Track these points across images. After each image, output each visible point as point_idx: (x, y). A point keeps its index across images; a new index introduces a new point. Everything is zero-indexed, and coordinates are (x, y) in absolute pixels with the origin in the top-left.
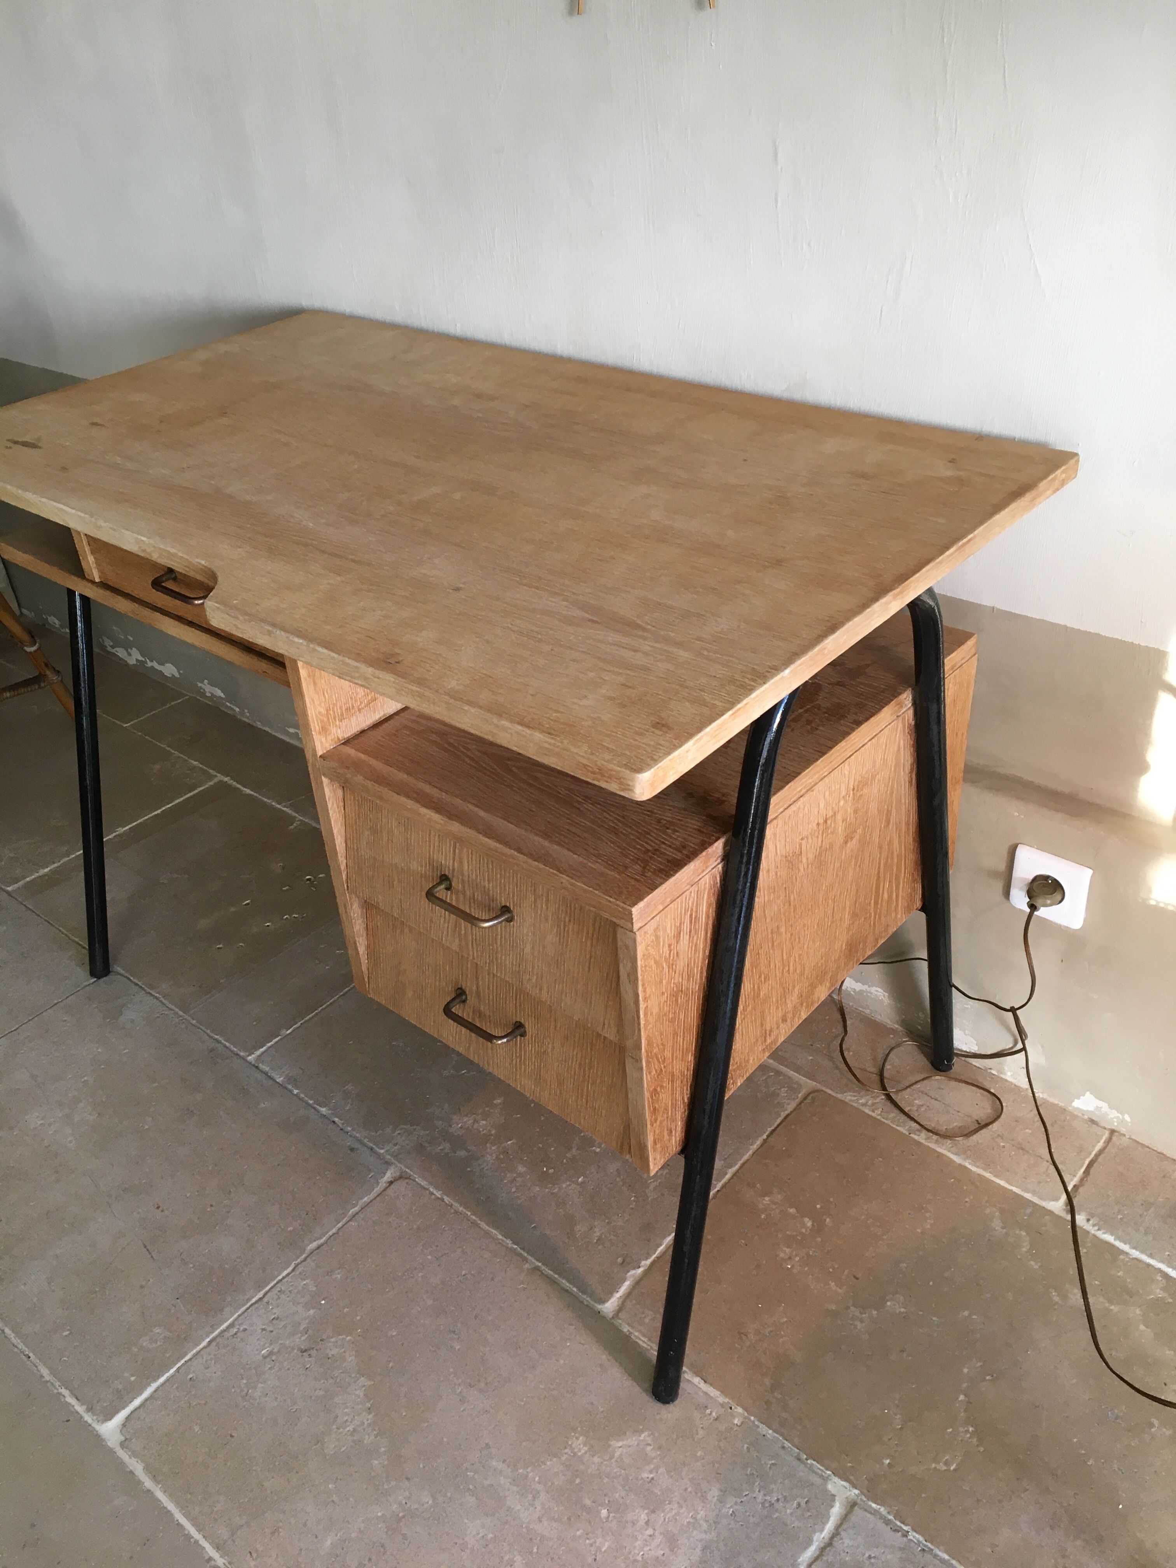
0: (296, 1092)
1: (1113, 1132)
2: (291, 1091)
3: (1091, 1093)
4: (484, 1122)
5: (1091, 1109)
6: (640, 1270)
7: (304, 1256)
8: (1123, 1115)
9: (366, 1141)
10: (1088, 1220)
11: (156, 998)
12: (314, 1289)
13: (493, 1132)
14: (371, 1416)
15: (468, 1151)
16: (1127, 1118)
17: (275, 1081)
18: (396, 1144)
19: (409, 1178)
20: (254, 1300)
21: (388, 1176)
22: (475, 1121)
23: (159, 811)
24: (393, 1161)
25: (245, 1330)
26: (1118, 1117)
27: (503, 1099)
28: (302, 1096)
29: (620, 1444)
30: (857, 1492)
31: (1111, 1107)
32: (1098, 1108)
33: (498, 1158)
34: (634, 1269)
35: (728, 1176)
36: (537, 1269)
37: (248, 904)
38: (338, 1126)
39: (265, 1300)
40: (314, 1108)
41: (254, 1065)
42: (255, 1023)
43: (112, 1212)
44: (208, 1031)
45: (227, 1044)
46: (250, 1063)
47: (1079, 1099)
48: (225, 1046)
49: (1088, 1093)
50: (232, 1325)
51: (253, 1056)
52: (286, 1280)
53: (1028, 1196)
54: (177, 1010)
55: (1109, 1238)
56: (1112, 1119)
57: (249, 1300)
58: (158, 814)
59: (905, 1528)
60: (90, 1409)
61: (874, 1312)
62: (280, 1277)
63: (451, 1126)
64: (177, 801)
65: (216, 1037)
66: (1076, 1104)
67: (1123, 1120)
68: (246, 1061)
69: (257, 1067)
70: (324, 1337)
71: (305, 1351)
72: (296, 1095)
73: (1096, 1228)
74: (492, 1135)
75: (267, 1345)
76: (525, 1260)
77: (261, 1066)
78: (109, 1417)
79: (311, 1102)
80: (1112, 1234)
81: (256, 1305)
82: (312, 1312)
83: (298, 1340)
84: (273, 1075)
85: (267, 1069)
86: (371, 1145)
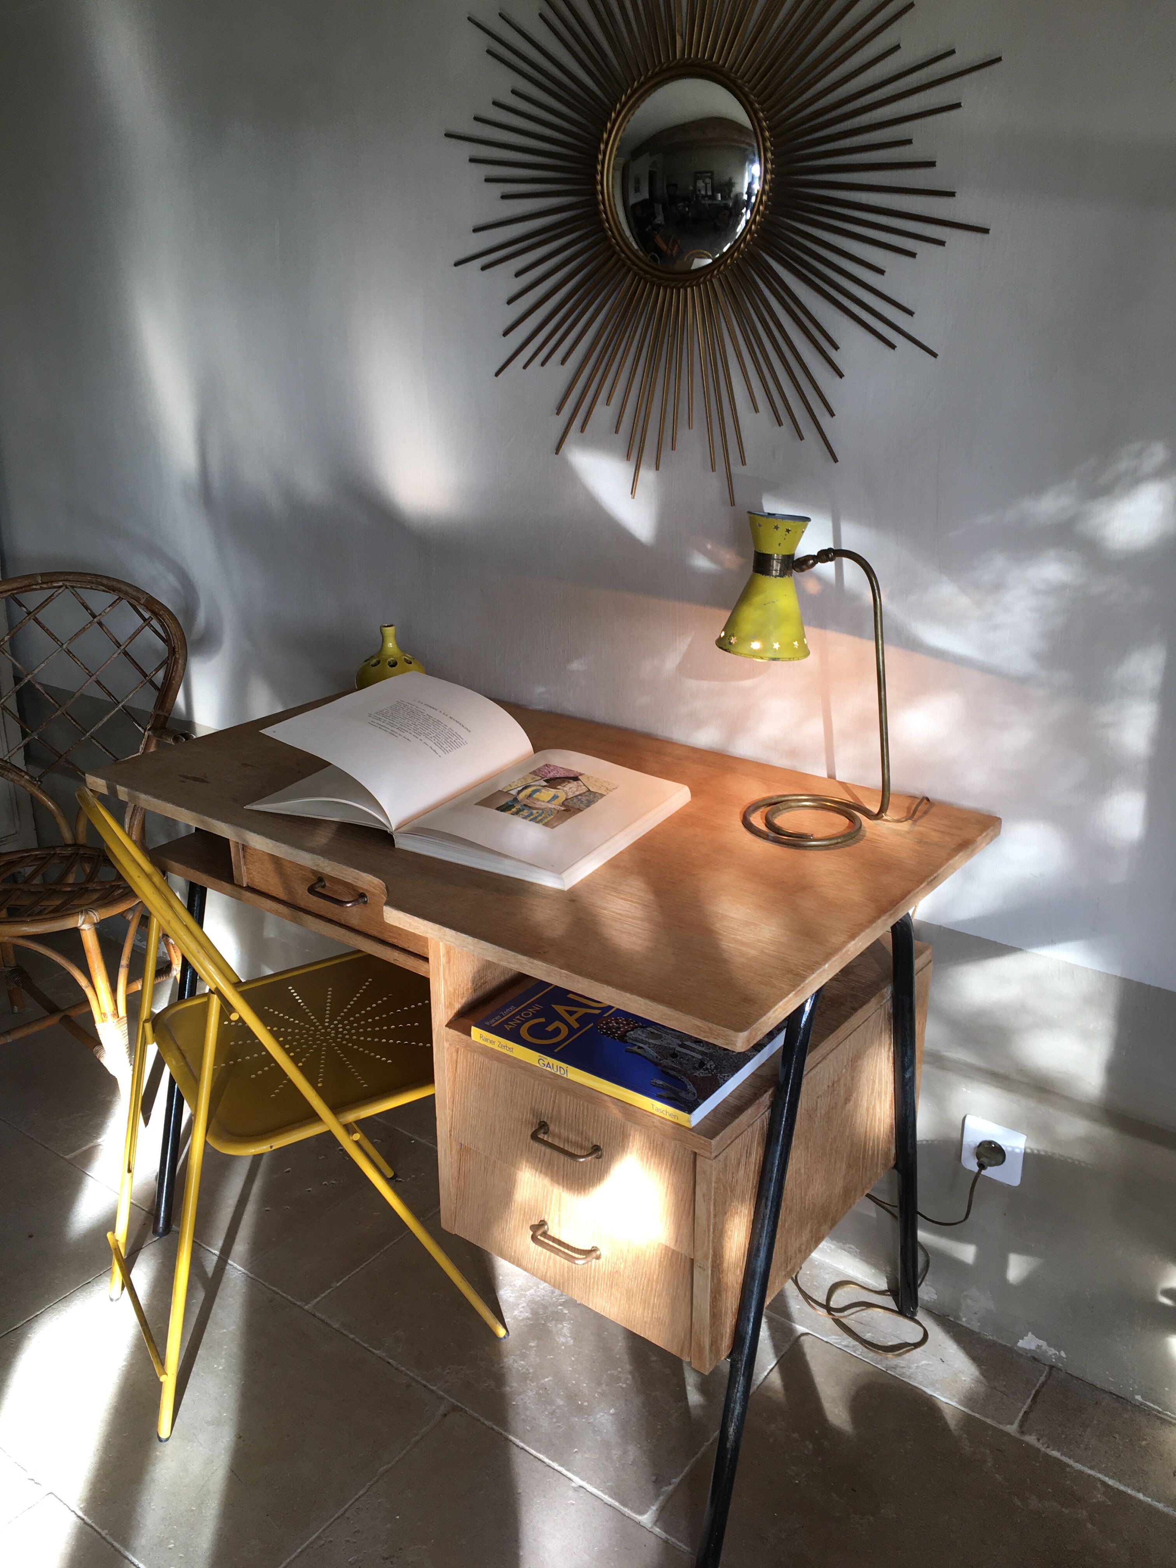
0: (352, 1336)
1: (1052, 1367)
2: (347, 1336)
3: (1033, 1333)
4: (522, 1362)
5: (1033, 1348)
6: (671, 1488)
7: (375, 1479)
8: (1059, 1352)
9: (419, 1379)
10: (1039, 1440)
12: (389, 1506)
16: (1063, 1354)
17: (331, 1327)
18: (446, 1382)
19: (461, 1410)
20: (336, 1516)
21: (442, 1410)
24: (445, 1395)
25: (331, 1542)
26: (1055, 1354)
27: (536, 1342)
28: (357, 1340)
31: (1049, 1345)
32: (1039, 1347)
33: (537, 1393)
34: (666, 1486)
36: (582, 1487)
37: (288, 1172)
38: (393, 1366)
39: (347, 1515)
40: (370, 1351)
41: (311, 1313)
42: (307, 1277)
43: (198, 1442)
45: (284, 1295)
46: (307, 1312)
47: (1022, 1339)
48: (283, 1297)
49: (1030, 1333)
50: (319, 1537)
51: (310, 1305)
52: (362, 1498)
53: (988, 1421)
55: (1056, 1454)
56: (1051, 1356)
57: (332, 1515)
61: (871, 1518)
62: (357, 1496)
63: (493, 1366)
65: (274, 1288)
66: (1021, 1344)
67: (1060, 1357)
68: (304, 1309)
69: (314, 1315)
70: (403, 1546)
71: (387, 1559)
72: (353, 1340)
73: (1045, 1446)
74: (529, 1373)
75: (353, 1554)
76: (571, 1479)
77: (317, 1314)
79: (366, 1345)
80: (1058, 1451)
81: (339, 1521)
82: (389, 1526)
83: (379, 1550)
84: (329, 1322)
85: (323, 1317)
86: (424, 1382)
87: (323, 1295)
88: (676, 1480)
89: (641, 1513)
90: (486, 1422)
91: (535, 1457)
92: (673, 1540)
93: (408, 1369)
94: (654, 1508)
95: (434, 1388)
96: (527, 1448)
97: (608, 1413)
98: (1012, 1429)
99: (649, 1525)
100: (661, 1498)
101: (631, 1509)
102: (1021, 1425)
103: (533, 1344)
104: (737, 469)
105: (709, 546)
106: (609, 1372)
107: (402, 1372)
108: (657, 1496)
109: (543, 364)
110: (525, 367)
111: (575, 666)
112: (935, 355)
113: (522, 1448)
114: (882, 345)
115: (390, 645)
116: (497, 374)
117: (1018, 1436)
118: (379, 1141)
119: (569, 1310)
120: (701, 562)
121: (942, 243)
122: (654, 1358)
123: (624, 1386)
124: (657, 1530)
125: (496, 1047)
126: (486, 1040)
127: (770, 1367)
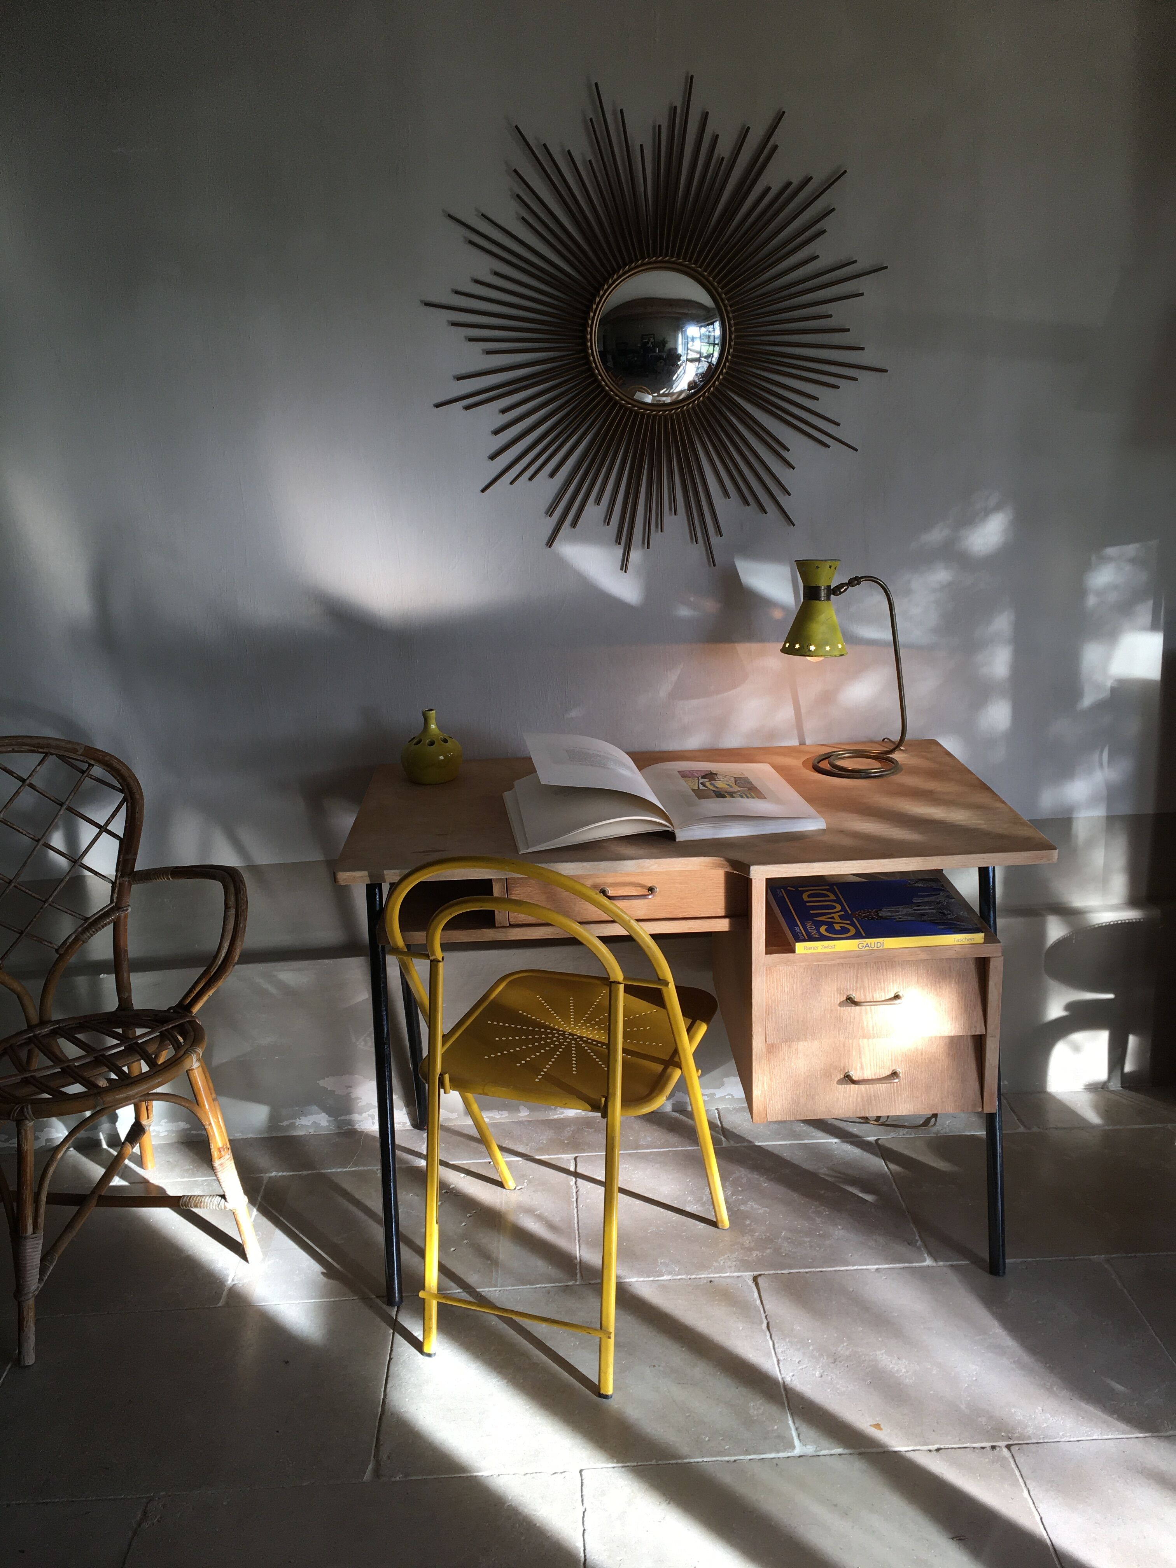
6: (920, 1242)
7: (767, 1333)
9: (711, 1275)
10: (1039, 1127)
12: (796, 1340)
13: (768, 1235)
14: (904, 1360)
15: (770, 1248)
18: (730, 1267)
19: (760, 1275)
20: (776, 1362)
21: (749, 1281)
22: (752, 1236)
24: (740, 1274)
25: (793, 1376)
29: (1009, 1299)
30: (1103, 1256)
33: (788, 1243)
34: (916, 1242)
35: (896, 1189)
36: (877, 1269)
38: (684, 1280)
39: (781, 1358)
40: (658, 1281)
41: (587, 1284)
46: (583, 1284)
48: (553, 1286)
51: (578, 1280)
52: (776, 1346)
57: (774, 1364)
59: (1133, 1255)
60: (778, 1452)
62: (771, 1347)
63: (743, 1245)
65: (538, 1285)
68: (578, 1285)
70: (834, 1352)
71: (835, 1362)
74: (769, 1237)
75: (814, 1372)
76: (868, 1269)
77: (592, 1281)
78: (793, 1447)
81: (781, 1363)
82: (811, 1348)
83: (824, 1361)
87: (578, 1271)
88: (917, 1238)
89: (924, 1261)
90: (783, 1272)
91: (835, 1271)
92: (955, 1263)
93: (696, 1275)
94: (926, 1255)
96: (824, 1269)
97: (839, 1229)
98: (1022, 1129)
99: (934, 1264)
100: (922, 1249)
101: (917, 1262)
102: (1025, 1126)
103: (748, 1222)
104: (714, 539)
105: (692, 599)
106: (810, 1212)
108: (919, 1248)
109: (530, 479)
110: (511, 483)
111: (573, 714)
112: (856, 450)
113: (821, 1271)
114: (818, 446)
115: (433, 726)
116: (483, 491)
117: (1028, 1131)
119: (741, 1196)
120: (684, 612)
121: (856, 379)
122: (823, 1192)
123: (827, 1213)
124: (941, 1263)
125: (819, 950)
126: (810, 948)
127: (884, 1164)
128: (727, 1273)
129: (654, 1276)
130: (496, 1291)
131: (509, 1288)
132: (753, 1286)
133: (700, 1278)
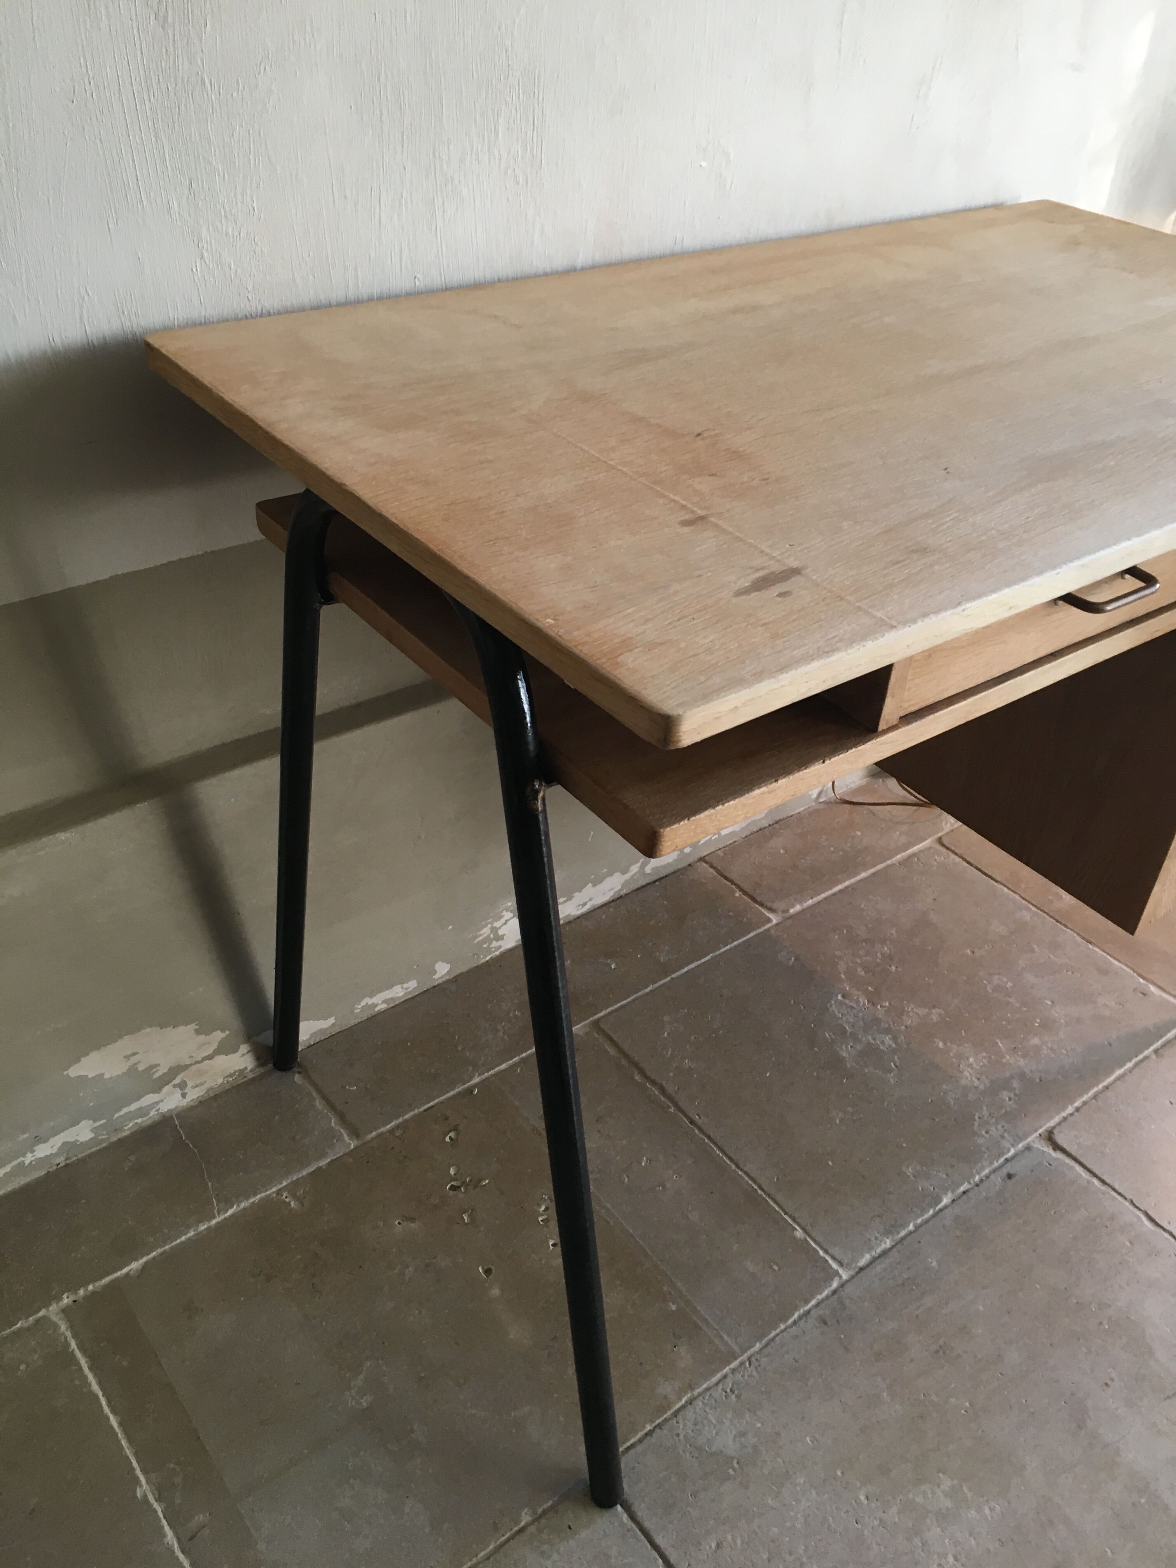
0: (911, 1227)
2: (911, 1233)
4: (971, 1060)
9: (996, 1164)
11: (690, 1402)
13: (986, 1054)
17: (890, 1249)
18: (1002, 1137)
22: (970, 1066)
23: (113, 1421)
24: (1026, 1142)
28: (919, 1221)
37: (486, 1271)
40: (941, 1210)
41: (858, 1273)
42: (776, 1268)
44: (782, 1327)
45: (814, 1302)
51: (841, 1272)
54: (727, 1370)
58: (121, 1424)
64: (95, 1388)
65: (796, 1316)
68: (847, 1281)
69: (861, 1269)
74: (989, 1057)
77: (862, 1262)
79: (931, 1212)
84: (879, 1251)
85: (867, 1257)
86: (1002, 1160)
87: (821, 1253)
95: (1012, 1151)
107: (982, 1180)
118: (452, 1134)
128: (1009, 1151)
129: (930, 1206)
130: (742, 1364)
131: (758, 1346)
132: (1058, 1155)
133: (987, 1177)
